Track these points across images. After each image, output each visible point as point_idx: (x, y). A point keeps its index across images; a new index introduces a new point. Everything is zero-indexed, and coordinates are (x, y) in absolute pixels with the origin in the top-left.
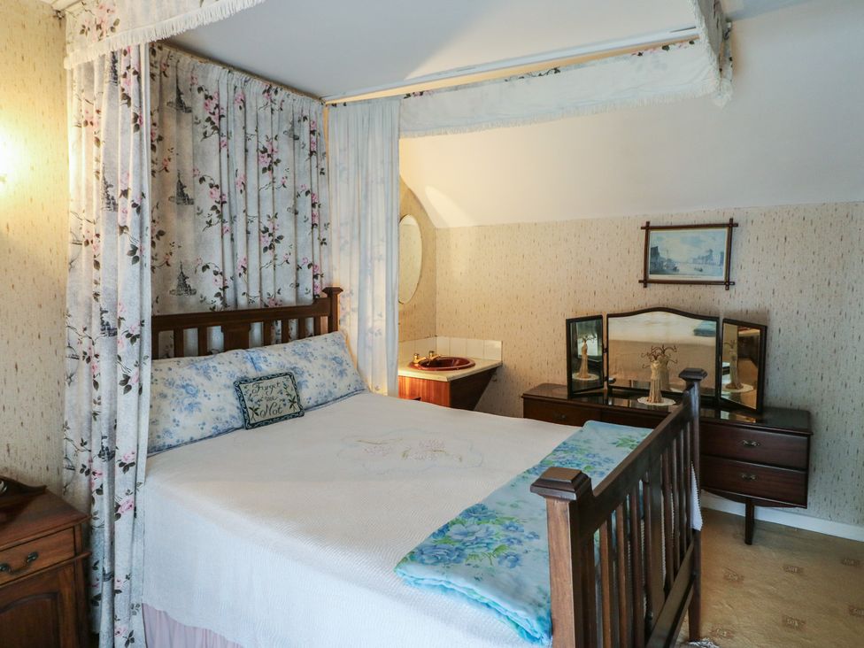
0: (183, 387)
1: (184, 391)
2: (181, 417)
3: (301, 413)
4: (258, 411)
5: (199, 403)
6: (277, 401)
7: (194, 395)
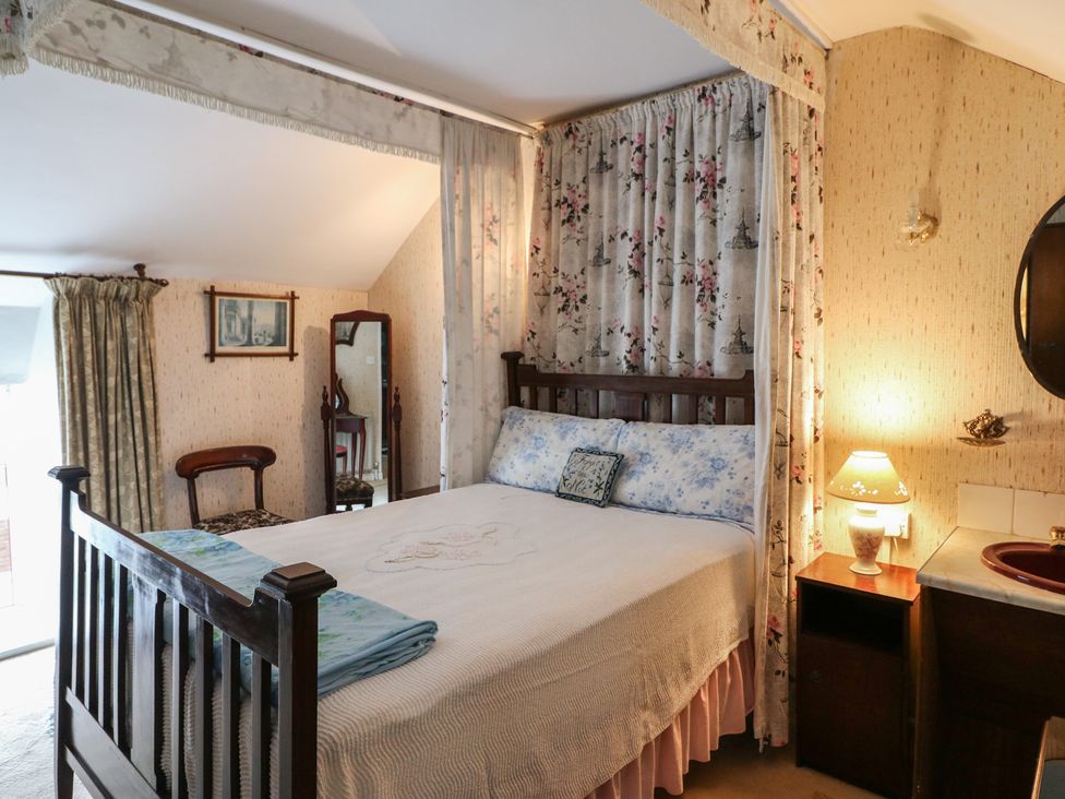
0: (536, 439)
1: (533, 441)
2: (518, 462)
3: (602, 504)
4: (567, 482)
5: (538, 457)
6: (586, 479)
7: (537, 449)
